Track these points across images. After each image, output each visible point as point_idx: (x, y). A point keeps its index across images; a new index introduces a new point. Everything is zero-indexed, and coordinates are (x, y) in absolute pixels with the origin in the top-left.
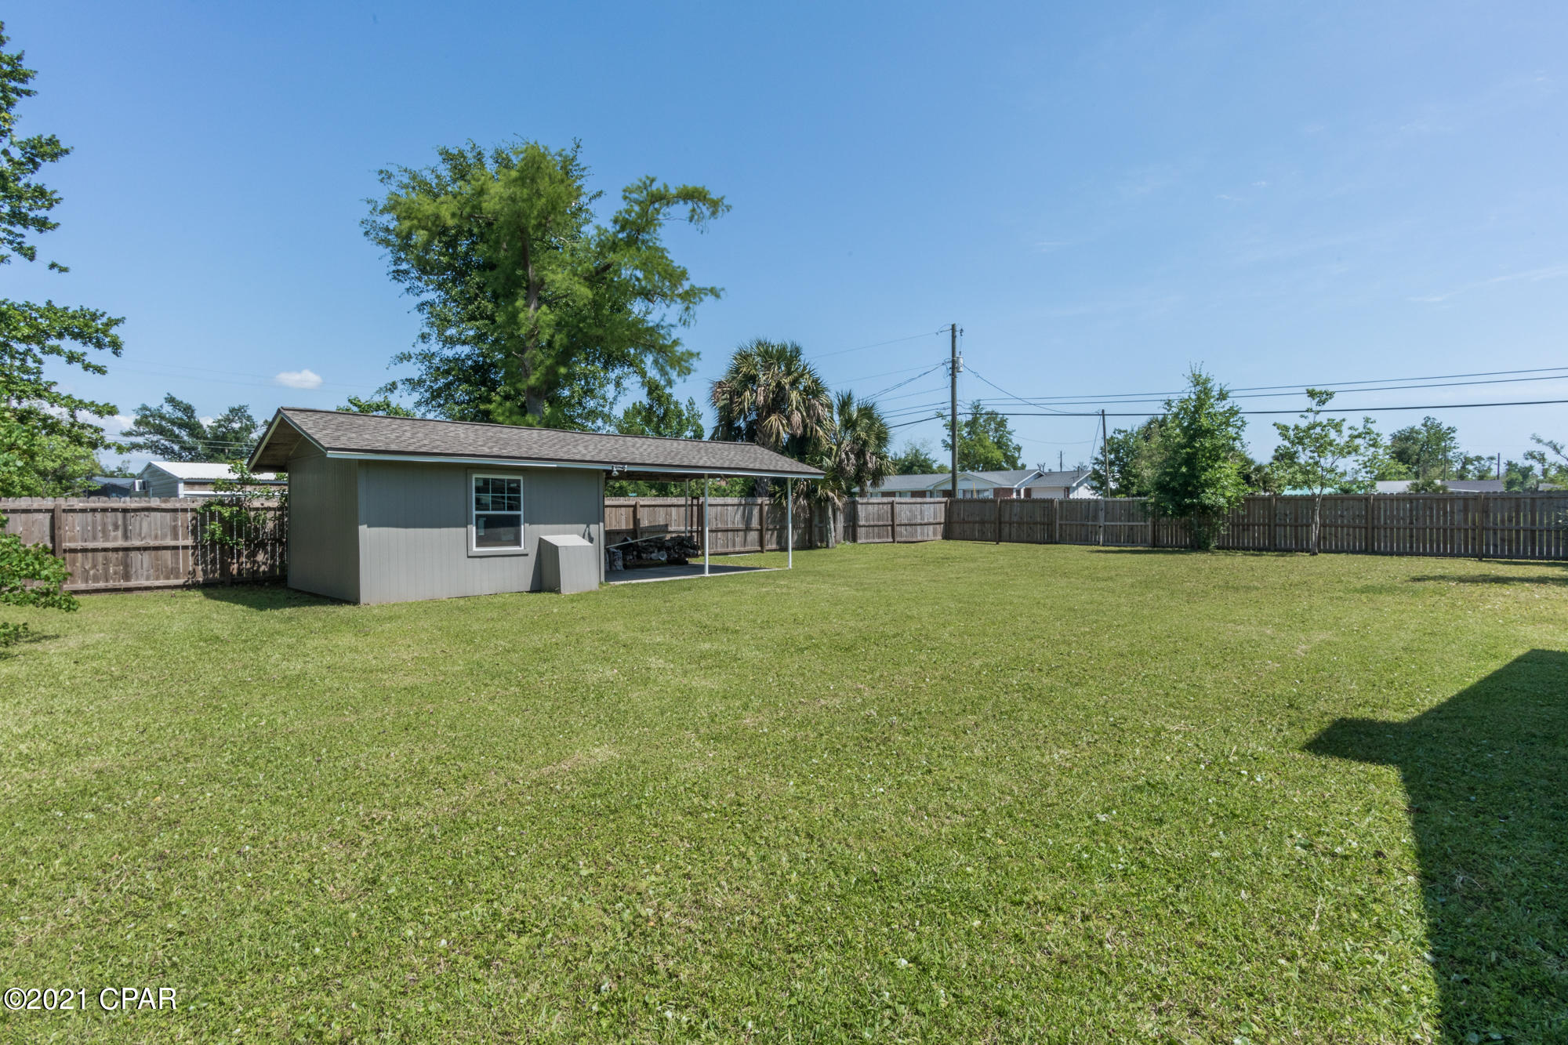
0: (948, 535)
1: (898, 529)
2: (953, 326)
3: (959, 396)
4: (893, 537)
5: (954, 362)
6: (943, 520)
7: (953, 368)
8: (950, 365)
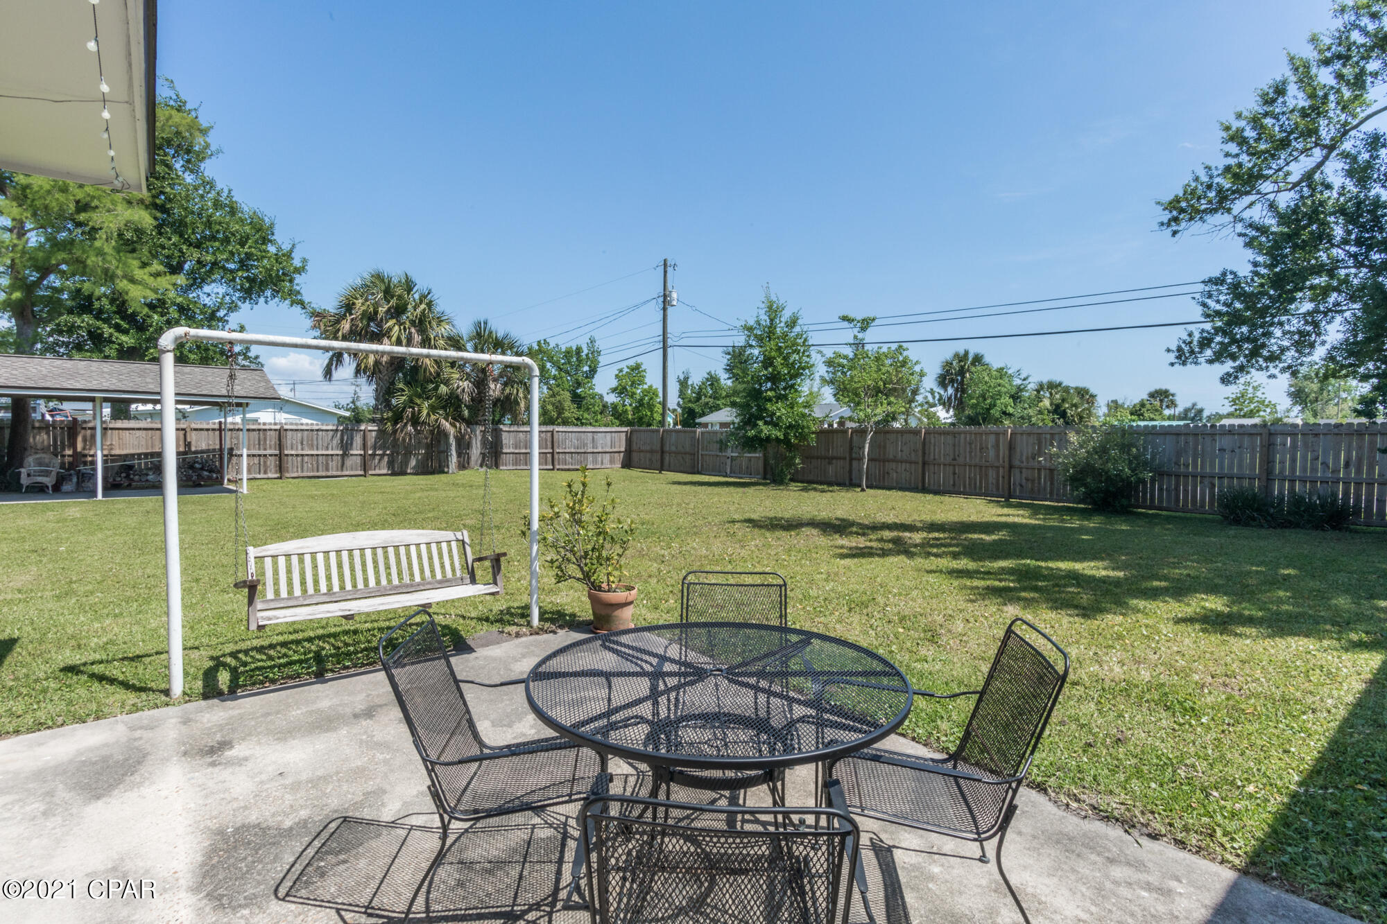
0: (627, 464)
1: (556, 456)
2: (665, 260)
3: (669, 330)
4: (553, 464)
5: (665, 296)
6: (623, 449)
7: (664, 302)
8: (662, 299)
